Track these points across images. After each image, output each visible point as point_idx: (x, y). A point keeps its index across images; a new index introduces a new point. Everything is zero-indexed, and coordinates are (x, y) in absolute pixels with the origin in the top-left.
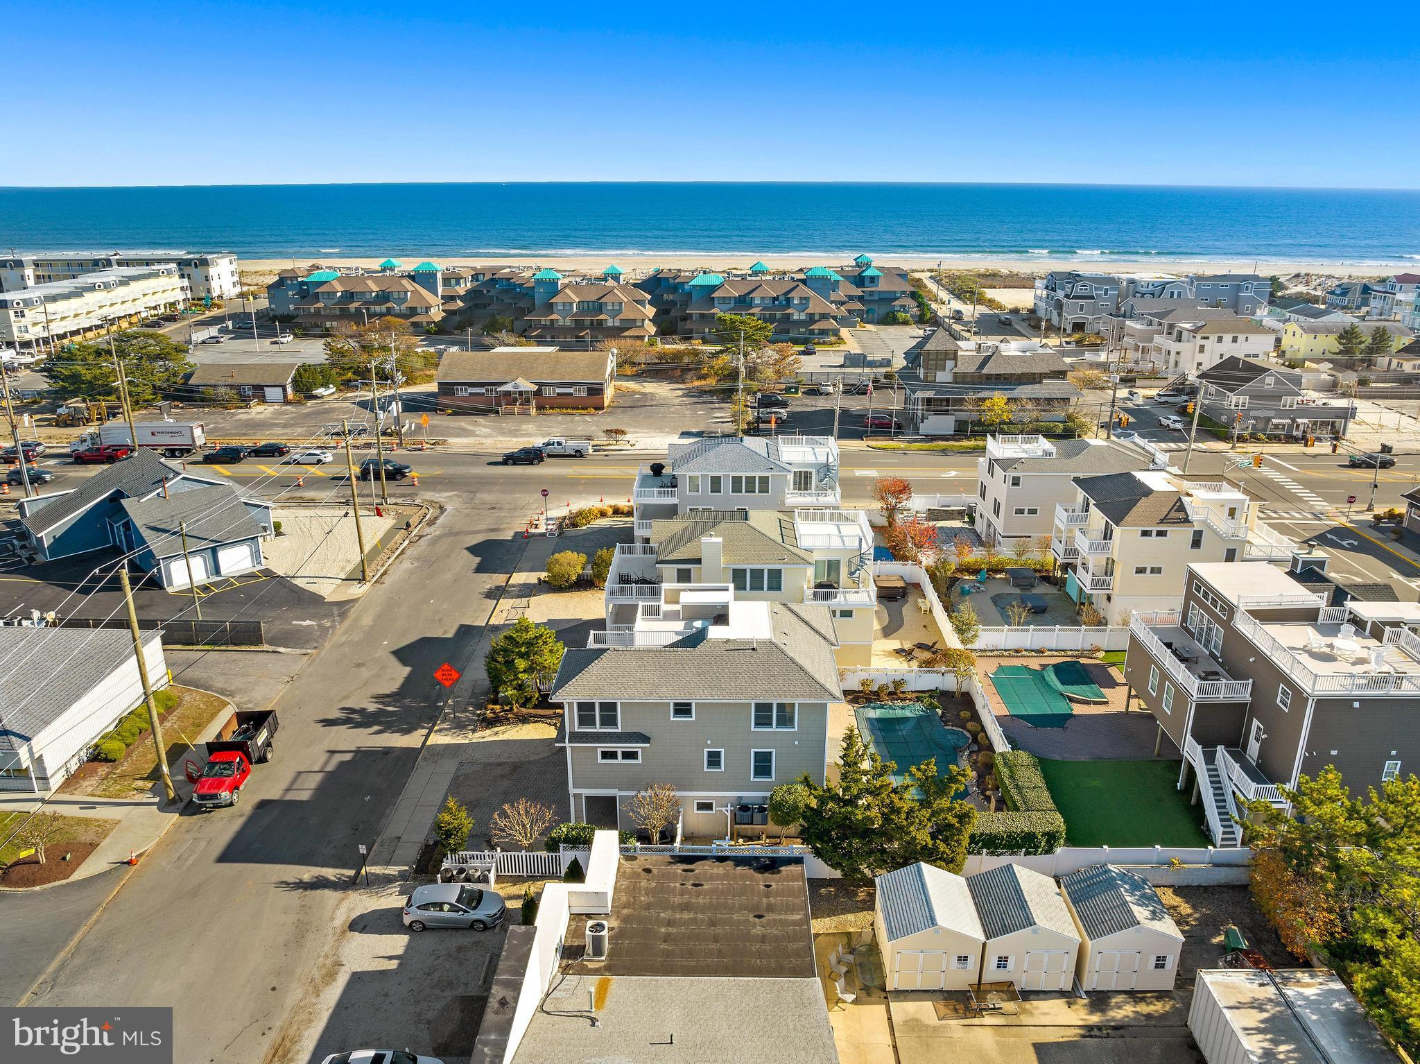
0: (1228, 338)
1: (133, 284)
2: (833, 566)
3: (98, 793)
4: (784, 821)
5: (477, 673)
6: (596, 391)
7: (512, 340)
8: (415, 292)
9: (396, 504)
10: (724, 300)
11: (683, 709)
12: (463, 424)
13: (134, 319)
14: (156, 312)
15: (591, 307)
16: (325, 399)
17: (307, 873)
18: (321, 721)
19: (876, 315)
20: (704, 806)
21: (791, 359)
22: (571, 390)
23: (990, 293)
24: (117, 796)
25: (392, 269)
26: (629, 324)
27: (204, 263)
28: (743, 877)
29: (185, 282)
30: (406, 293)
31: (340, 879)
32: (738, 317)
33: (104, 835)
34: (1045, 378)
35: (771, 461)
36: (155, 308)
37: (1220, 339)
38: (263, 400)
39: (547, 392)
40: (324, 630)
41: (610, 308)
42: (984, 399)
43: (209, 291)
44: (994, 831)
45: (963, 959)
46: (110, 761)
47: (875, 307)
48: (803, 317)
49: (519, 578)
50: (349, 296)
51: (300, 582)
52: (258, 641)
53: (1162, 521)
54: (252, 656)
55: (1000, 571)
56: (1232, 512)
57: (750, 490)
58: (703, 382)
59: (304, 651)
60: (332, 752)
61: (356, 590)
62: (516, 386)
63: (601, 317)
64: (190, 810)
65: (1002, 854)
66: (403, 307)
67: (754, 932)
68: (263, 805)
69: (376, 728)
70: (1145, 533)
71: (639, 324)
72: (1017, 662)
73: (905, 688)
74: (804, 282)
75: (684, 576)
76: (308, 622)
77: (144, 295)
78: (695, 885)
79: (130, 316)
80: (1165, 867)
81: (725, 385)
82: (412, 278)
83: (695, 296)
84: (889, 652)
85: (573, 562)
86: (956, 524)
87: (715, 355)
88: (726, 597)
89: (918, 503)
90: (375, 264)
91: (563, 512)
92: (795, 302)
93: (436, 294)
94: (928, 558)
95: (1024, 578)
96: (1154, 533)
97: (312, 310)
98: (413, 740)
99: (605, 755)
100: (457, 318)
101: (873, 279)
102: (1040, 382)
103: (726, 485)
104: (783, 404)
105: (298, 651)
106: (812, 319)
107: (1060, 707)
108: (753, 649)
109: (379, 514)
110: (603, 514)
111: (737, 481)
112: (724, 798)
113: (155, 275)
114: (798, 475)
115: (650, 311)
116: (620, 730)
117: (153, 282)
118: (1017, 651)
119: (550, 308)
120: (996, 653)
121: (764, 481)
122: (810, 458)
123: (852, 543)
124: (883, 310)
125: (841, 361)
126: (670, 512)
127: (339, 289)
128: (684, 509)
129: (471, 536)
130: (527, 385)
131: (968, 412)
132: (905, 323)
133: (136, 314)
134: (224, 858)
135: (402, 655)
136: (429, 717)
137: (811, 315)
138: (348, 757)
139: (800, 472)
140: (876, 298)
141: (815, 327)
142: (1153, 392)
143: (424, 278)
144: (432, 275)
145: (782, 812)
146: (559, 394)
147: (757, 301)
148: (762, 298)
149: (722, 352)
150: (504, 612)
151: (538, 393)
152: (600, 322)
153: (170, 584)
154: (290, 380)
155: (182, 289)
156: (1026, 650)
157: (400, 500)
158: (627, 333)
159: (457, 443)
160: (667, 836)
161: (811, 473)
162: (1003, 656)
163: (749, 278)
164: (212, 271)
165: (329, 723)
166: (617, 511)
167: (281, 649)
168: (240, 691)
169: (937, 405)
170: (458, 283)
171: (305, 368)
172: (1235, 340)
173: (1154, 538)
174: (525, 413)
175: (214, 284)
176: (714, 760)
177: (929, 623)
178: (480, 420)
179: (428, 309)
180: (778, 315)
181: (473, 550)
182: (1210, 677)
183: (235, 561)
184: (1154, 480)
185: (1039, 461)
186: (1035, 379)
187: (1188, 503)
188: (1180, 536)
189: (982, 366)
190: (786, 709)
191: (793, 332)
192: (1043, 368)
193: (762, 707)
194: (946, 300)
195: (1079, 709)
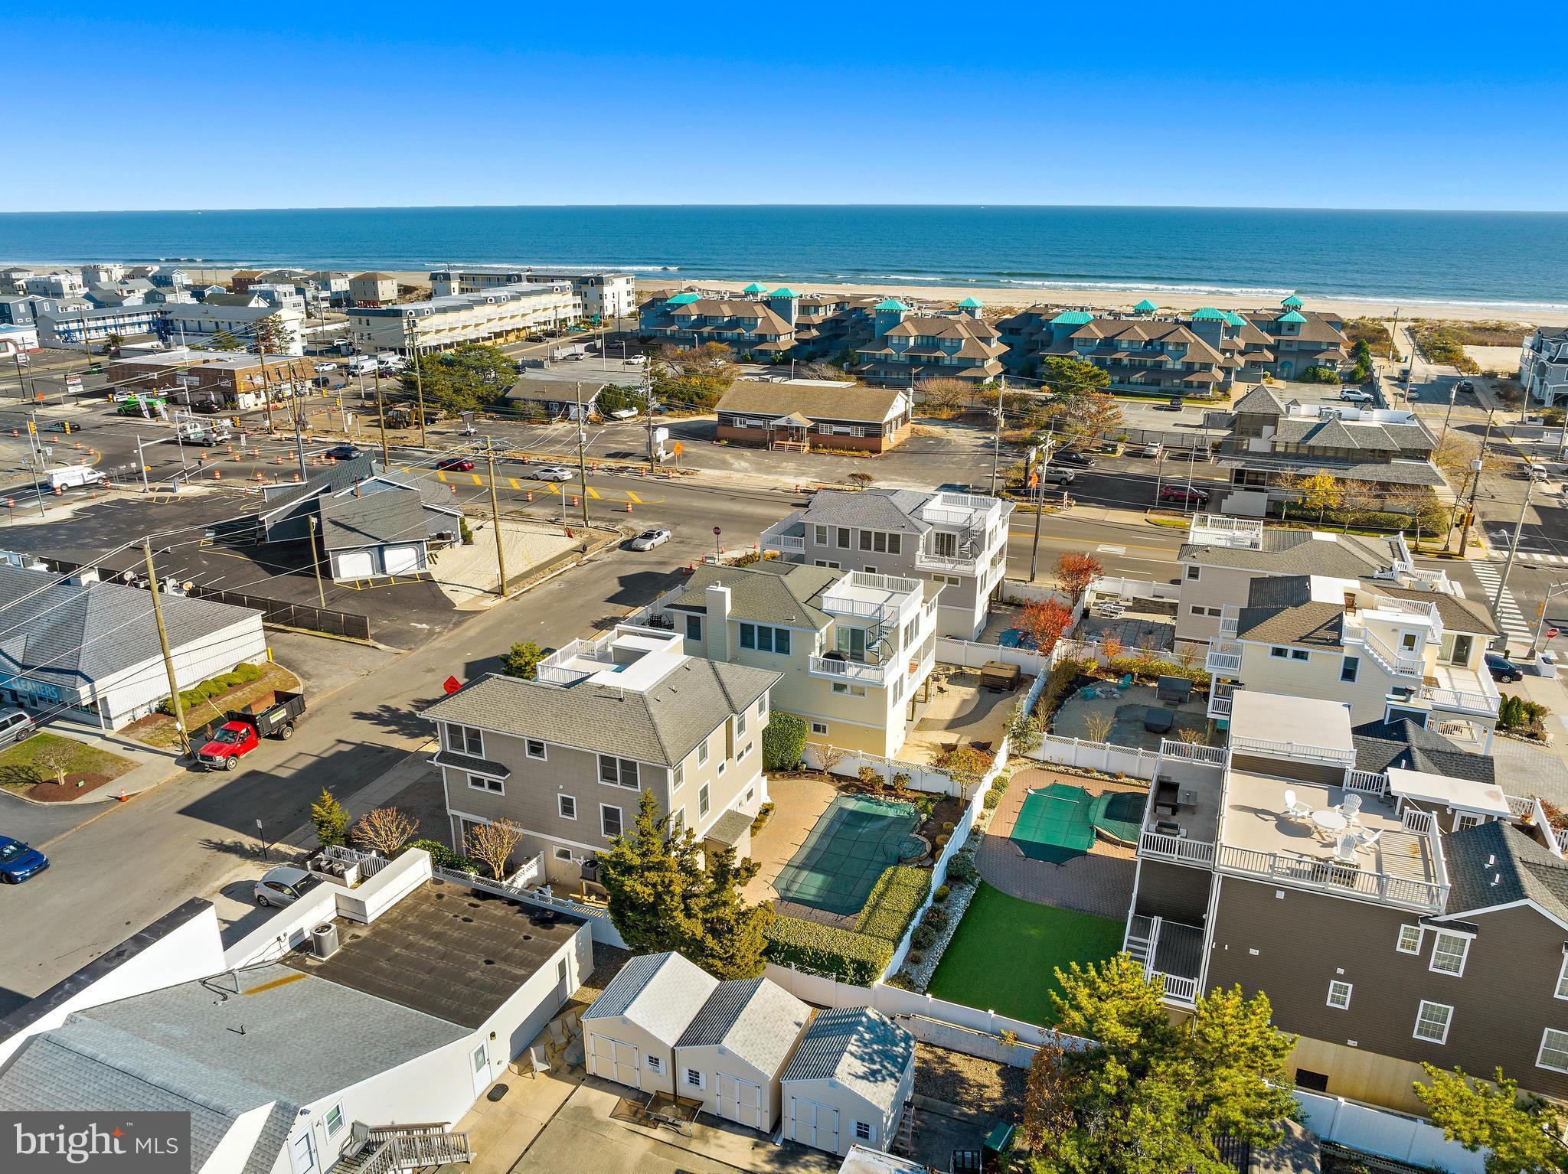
1: (524, 300)
2: (856, 636)
3: (145, 739)
7: (830, 373)
8: (766, 319)
9: (596, 527)
10: (1087, 341)
11: (536, 748)
12: (728, 457)
13: (523, 334)
14: (545, 328)
15: (931, 341)
16: (625, 421)
17: (230, 836)
18: (356, 714)
19: (1293, 370)
20: (565, 854)
21: (1109, 413)
22: (848, 430)
23: (1469, 351)
24: (156, 745)
25: (755, 294)
26: (968, 363)
27: (599, 281)
28: (518, 925)
29: (578, 300)
30: (756, 319)
31: (252, 848)
32: (1066, 361)
33: (120, 773)
34: (1395, 456)
36: (545, 323)
38: (566, 417)
39: (826, 430)
40: (431, 633)
41: (948, 344)
42: (1304, 477)
43: (601, 309)
44: (801, 944)
45: (654, 1061)
46: (171, 715)
47: (1293, 360)
48: (1178, 366)
50: (702, 321)
51: (445, 590)
52: (365, 636)
53: (1301, 639)
54: (350, 646)
55: (1155, 679)
56: (1409, 641)
57: (880, 548)
58: (1017, 432)
59: (398, 651)
60: (340, 741)
61: (491, 603)
62: (789, 421)
63: (937, 354)
64: (191, 766)
65: (812, 973)
66: (753, 333)
67: (472, 974)
68: (253, 774)
69: (393, 728)
70: (1279, 652)
71: (978, 364)
72: (1077, 783)
73: (906, 784)
74: (1191, 325)
75: (693, 624)
76: (424, 626)
77: (534, 311)
78: (465, 920)
79: (519, 330)
80: (996, 1038)
82: (768, 303)
83: (1056, 336)
84: (936, 746)
86: (1164, 619)
87: (1045, 403)
88: (661, 645)
90: (739, 287)
92: (1170, 348)
93: (789, 321)
95: (1174, 691)
96: (1290, 654)
97: (668, 333)
98: (412, 744)
99: (477, 782)
100: (810, 348)
101: (1293, 327)
102: (1388, 462)
103: (855, 540)
105: (394, 650)
106: (1189, 369)
108: (620, 700)
109: (570, 536)
111: (865, 536)
112: (580, 849)
113: (551, 291)
114: (940, 538)
115: (998, 349)
116: (484, 758)
117: (545, 299)
118: (1087, 771)
119: (885, 341)
120: (1062, 768)
121: (895, 538)
122: (954, 520)
124: (1303, 364)
127: (694, 313)
129: (634, 567)
130: (800, 420)
131: (1284, 492)
132: (1329, 381)
133: (524, 328)
134: (185, 812)
137: (1189, 364)
138: (346, 748)
139: (943, 535)
140: (1295, 348)
141: (1192, 378)
143: (779, 304)
144: (788, 301)
146: (835, 433)
147: (1125, 345)
148: (1131, 342)
149: (1053, 400)
151: (812, 431)
152: (937, 359)
153: (338, 575)
154: (593, 399)
155: (574, 306)
156: (1098, 771)
157: (603, 525)
158: (963, 374)
159: (707, 476)
161: (954, 536)
162: (1067, 773)
163: (1124, 318)
164: (607, 290)
165: (361, 716)
167: (381, 646)
168: (318, 676)
169: (1253, 481)
170: (816, 311)
171: (611, 389)
173: (1289, 660)
174: (795, 449)
175: (608, 303)
176: (567, 806)
177: (1002, 727)
178: (748, 453)
179: (778, 336)
180: (1149, 362)
181: (624, 580)
182: (1166, 830)
183: (401, 561)
184: (1326, 590)
185: (1230, 552)
186: (1382, 456)
187: (1350, 620)
188: (1325, 662)
189: (1310, 435)
190: (629, 767)
191: (1166, 384)
192: (1395, 444)
193: (607, 763)
194: (1403, 355)
195: (1099, 848)
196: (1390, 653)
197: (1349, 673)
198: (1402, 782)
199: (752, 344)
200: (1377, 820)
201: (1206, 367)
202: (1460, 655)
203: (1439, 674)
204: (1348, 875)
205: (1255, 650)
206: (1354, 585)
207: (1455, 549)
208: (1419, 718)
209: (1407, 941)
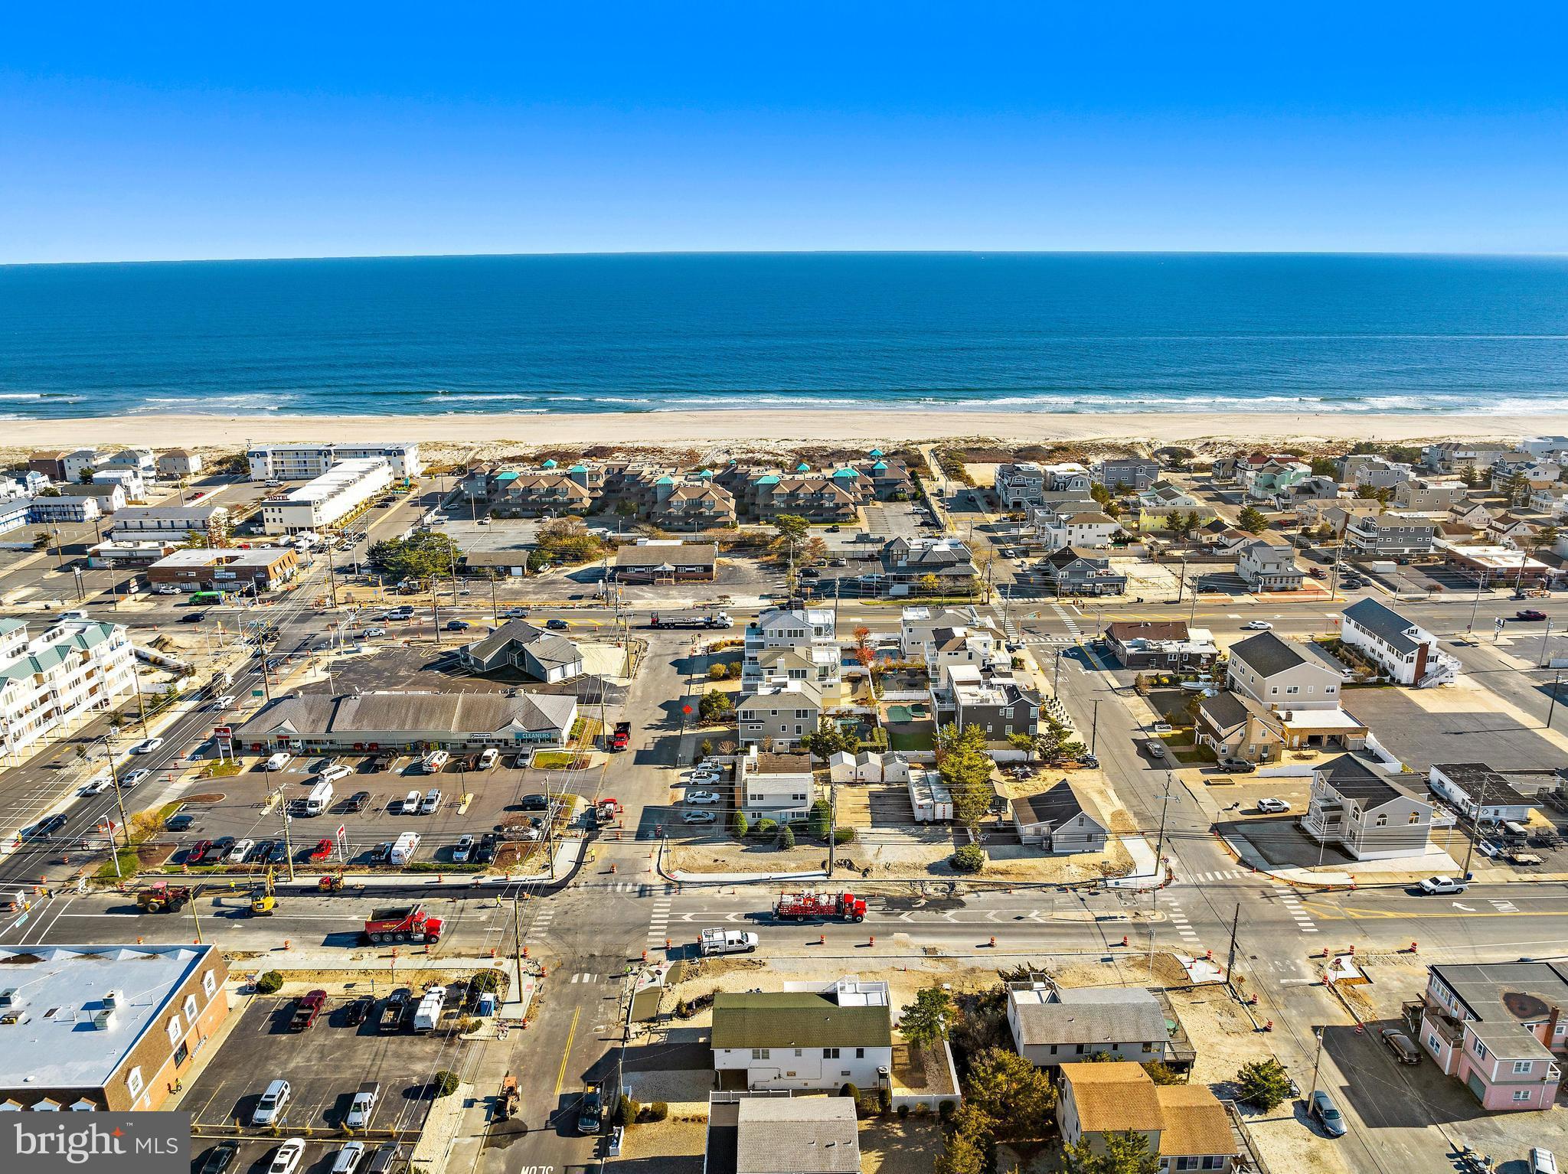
0: (1085, 526)
2: (826, 669)
4: (805, 746)
5: (695, 711)
6: (708, 569)
8: (572, 487)
9: (623, 641)
10: (780, 495)
11: (774, 712)
16: (546, 573)
18: (644, 727)
19: (883, 495)
20: (781, 744)
22: (694, 569)
26: (720, 514)
29: (391, 469)
30: (566, 488)
34: (957, 563)
35: (805, 622)
37: (1081, 527)
38: (511, 575)
39: (681, 571)
40: (623, 697)
41: (707, 504)
42: (923, 576)
43: (403, 472)
44: (868, 747)
45: (851, 774)
46: (577, 739)
47: (883, 489)
48: (832, 505)
49: (695, 676)
50: (529, 491)
51: (603, 679)
53: (955, 649)
55: (905, 669)
56: (985, 645)
57: (796, 636)
58: (769, 558)
60: (654, 737)
61: (628, 681)
62: (663, 567)
63: (702, 510)
64: (613, 751)
65: (867, 751)
66: (566, 498)
69: (663, 730)
70: (949, 654)
71: (726, 514)
72: (898, 704)
73: (852, 713)
74: (832, 480)
75: (771, 673)
76: (615, 694)
81: (782, 560)
82: (568, 475)
83: (761, 490)
84: (850, 701)
85: (720, 668)
86: (893, 647)
88: (787, 679)
89: (875, 637)
91: (707, 644)
92: (826, 495)
93: (585, 487)
94: (872, 664)
95: (912, 672)
97: (503, 501)
98: (678, 733)
99: (752, 728)
100: (598, 502)
101: (881, 471)
102: (954, 566)
103: (785, 634)
104: (816, 575)
106: (837, 507)
107: (908, 719)
108: (796, 695)
109: (619, 646)
110: (726, 645)
111: (790, 632)
112: (787, 740)
114: (816, 629)
115: (732, 503)
116: (755, 719)
118: (899, 700)
119: (669, 504)
120: (889, 701)
121: (801, 632)
122: (822, 621)
123: (833, 660)
124: (889, 491)
125: (853, 538)
126: (761, 646)
127: (521, 486)
128: (767, 646)
129: (670, 658)
130: (669, 567)
131: (915, 582)
132: (904, 500)
134: (634, 764)
135: (662, 706)
136: (680, 726)
137: (837, 505)
138: (659, 739)
139: (817, 627)
140: (883, 483)
141: (840, 512)
142: (1036, 561)
143: (576, 476)
144: (583, 474)
145: (804, 743)
146: (687, 572)
147: (801, 496)
148: (805, 494)
149: (779, 535)
150: (695, 690)
151: (675, 571)
152: (701, 513)
153: (549, 680)
154: (525, 562)
155: (389, 474)
156: (903, 700)
159: (638, 604)
160: (770, 750)
161: (822, 628)
162: (892, 702)
163: (796, 477)
165: (647, 728)
166: (733, 643)
169: (900, 580)
170: (598, 478)
172: (1090, 527)
173: (953, 656)
174: (670, 585)
176: (784, 728)
177: (868, 691)
178: (644, 587)
179: (581, 500)
180: (816, 504)
181: (673, 664)
184: (959, 632)
185: (921, 621)
186: (952, 564)
187: (968, 641)
188: (964, 655)
189: (923, 556)
190: (805, 712)
191: (825, 515)
192: (956, 558)
193: (798, 712)
194: (936, 476)
195: (914, 719)
196: (980, 649)
197: (970, 658)
198: (993, 681)
199: (564, 504)
200: (990, 691)
201: (846, 505)
202: (998, 648)
203: (994, 653)
204: (988, 700)
205: (943, 655)
206: (965, 629)
207: (985, 601)
208: (994, 666)
209: (1001, 712)
